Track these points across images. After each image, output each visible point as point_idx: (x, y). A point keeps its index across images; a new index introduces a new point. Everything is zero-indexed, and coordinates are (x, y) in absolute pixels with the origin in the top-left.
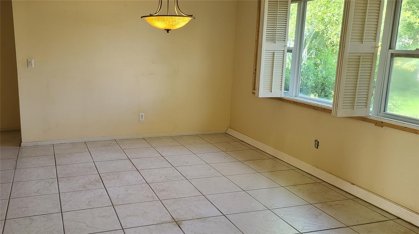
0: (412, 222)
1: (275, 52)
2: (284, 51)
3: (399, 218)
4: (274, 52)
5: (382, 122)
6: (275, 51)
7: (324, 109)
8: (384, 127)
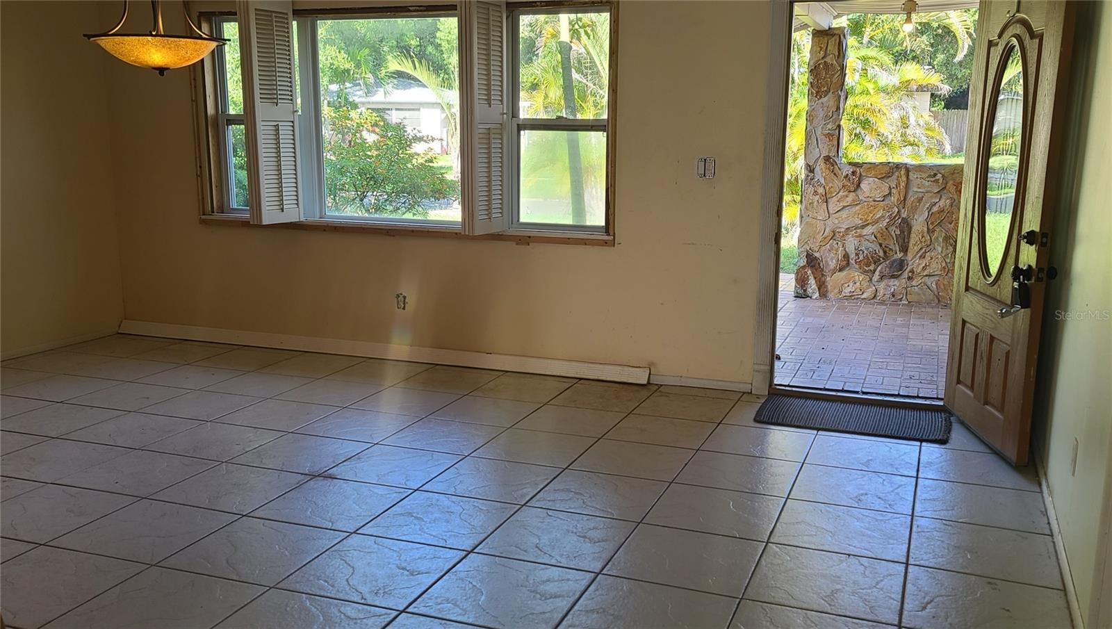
0: (601, 378)
1: (280, 124)
2: (293, 122)
3: (581, 379)
4: (278, 125)
5: (529, 237)
6: (278, 123)
7: (413, 231)
8: (530, 244)
